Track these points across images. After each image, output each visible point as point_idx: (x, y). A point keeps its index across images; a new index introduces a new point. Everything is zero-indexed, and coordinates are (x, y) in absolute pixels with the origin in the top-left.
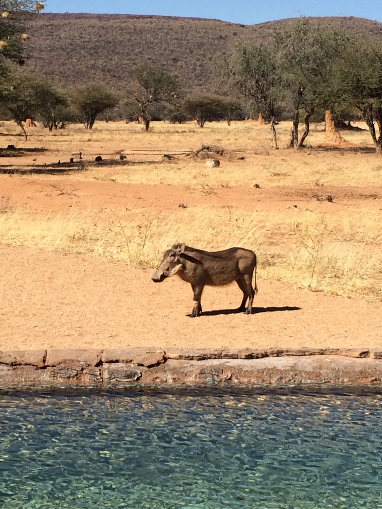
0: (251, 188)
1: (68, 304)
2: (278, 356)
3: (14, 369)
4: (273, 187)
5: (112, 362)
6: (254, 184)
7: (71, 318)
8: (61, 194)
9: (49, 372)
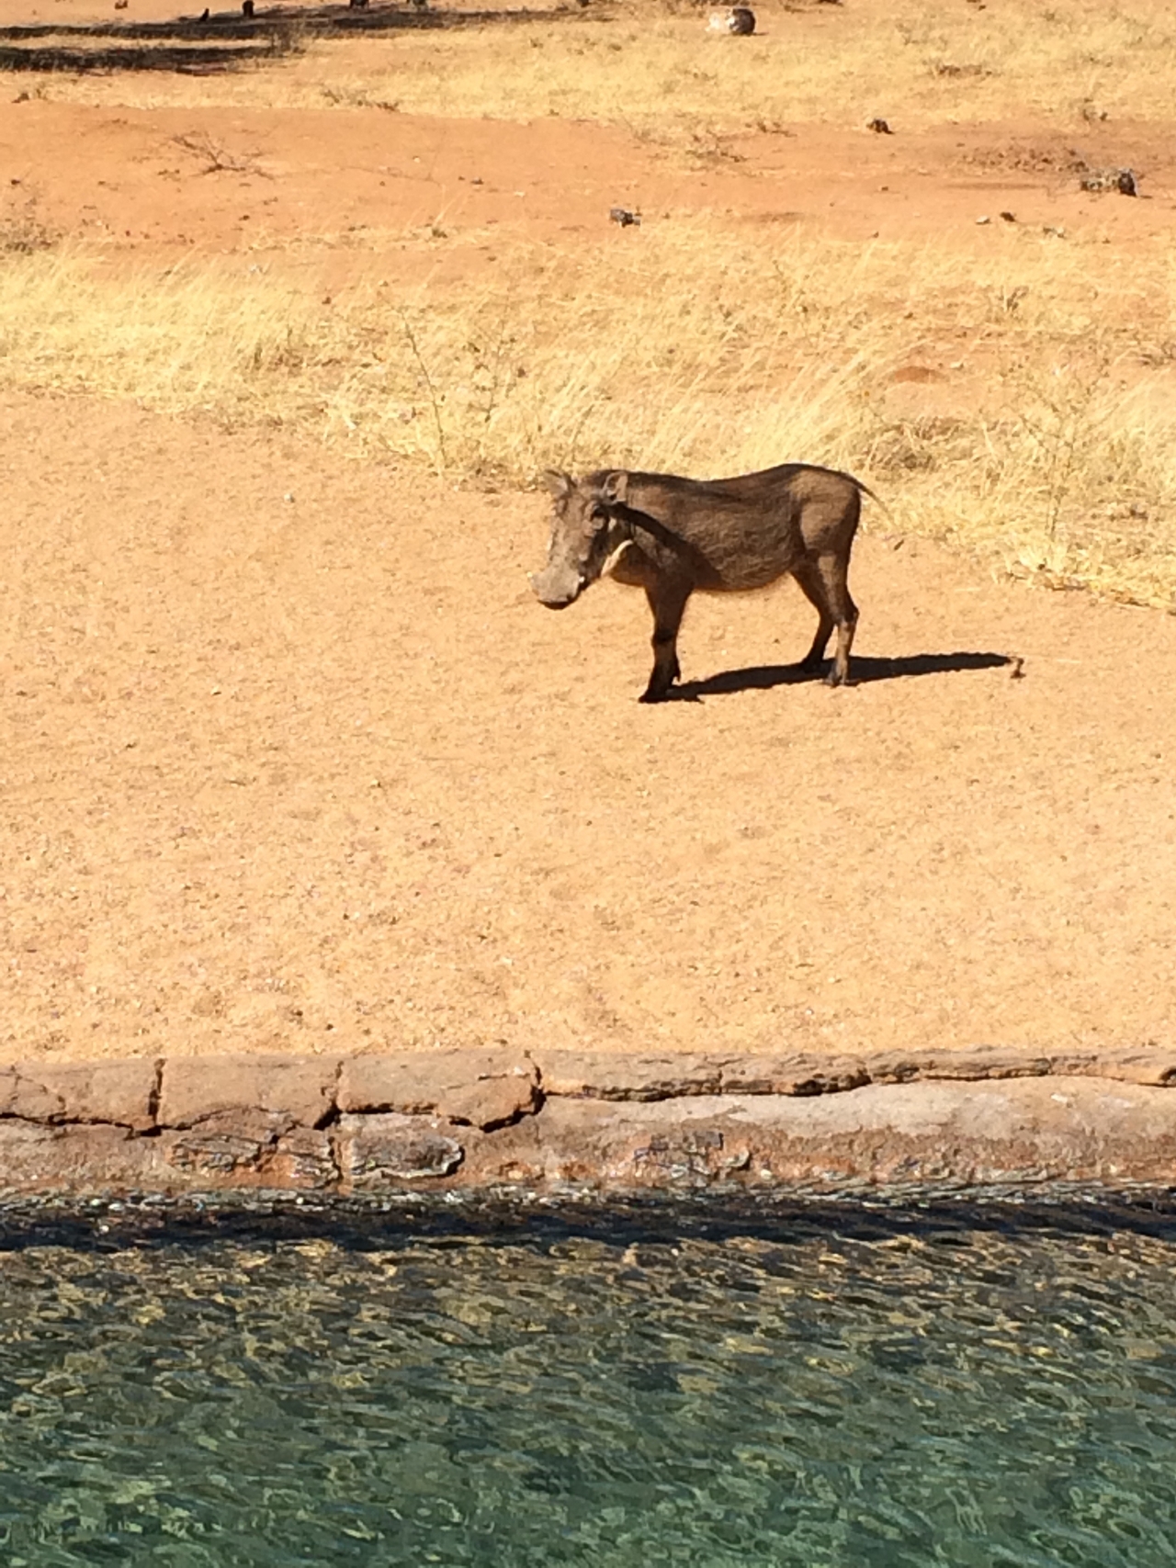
0: (858, 134)
1: (238, 647)
2: (900, 1081)
3: (57, 1137)
4: (933, 130)
5: (369, 1110)
6: (870, 120)
7: (246, 706)
8: (211, 170)
9: (170, 1149)
